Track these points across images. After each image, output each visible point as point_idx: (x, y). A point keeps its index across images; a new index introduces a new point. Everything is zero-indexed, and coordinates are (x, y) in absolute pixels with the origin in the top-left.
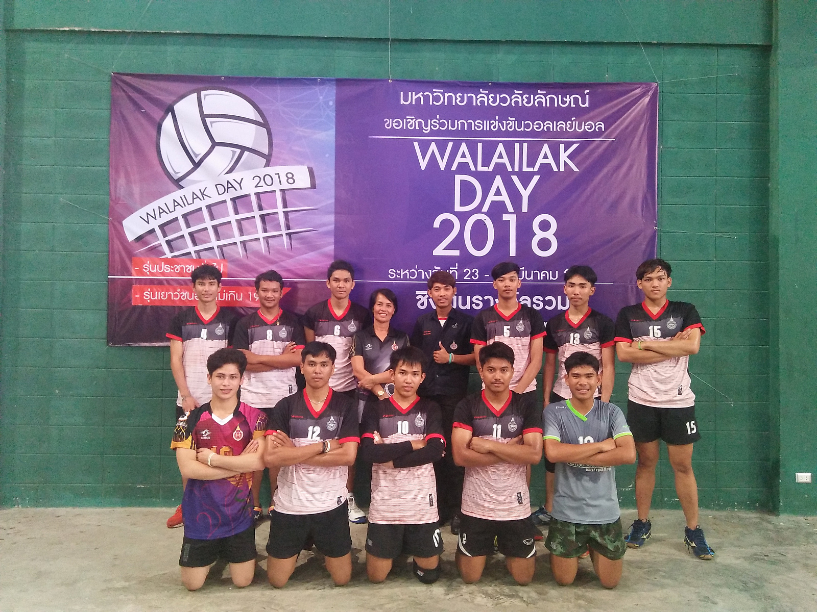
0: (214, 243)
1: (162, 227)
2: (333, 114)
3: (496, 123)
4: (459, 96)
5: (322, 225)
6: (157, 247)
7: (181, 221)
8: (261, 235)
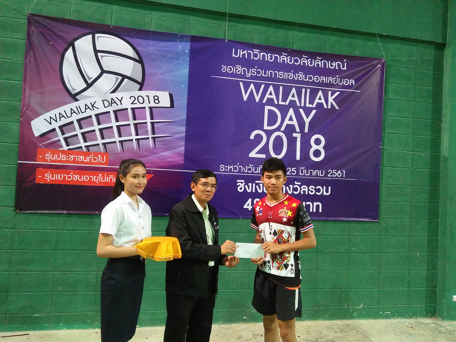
0: (100, 141)
1: (61, 127)
3: (291, 75)
4: (270, 55)
5: (177, 133)
6: (57, 142)
7: (76, 124)
8: (134, 137)
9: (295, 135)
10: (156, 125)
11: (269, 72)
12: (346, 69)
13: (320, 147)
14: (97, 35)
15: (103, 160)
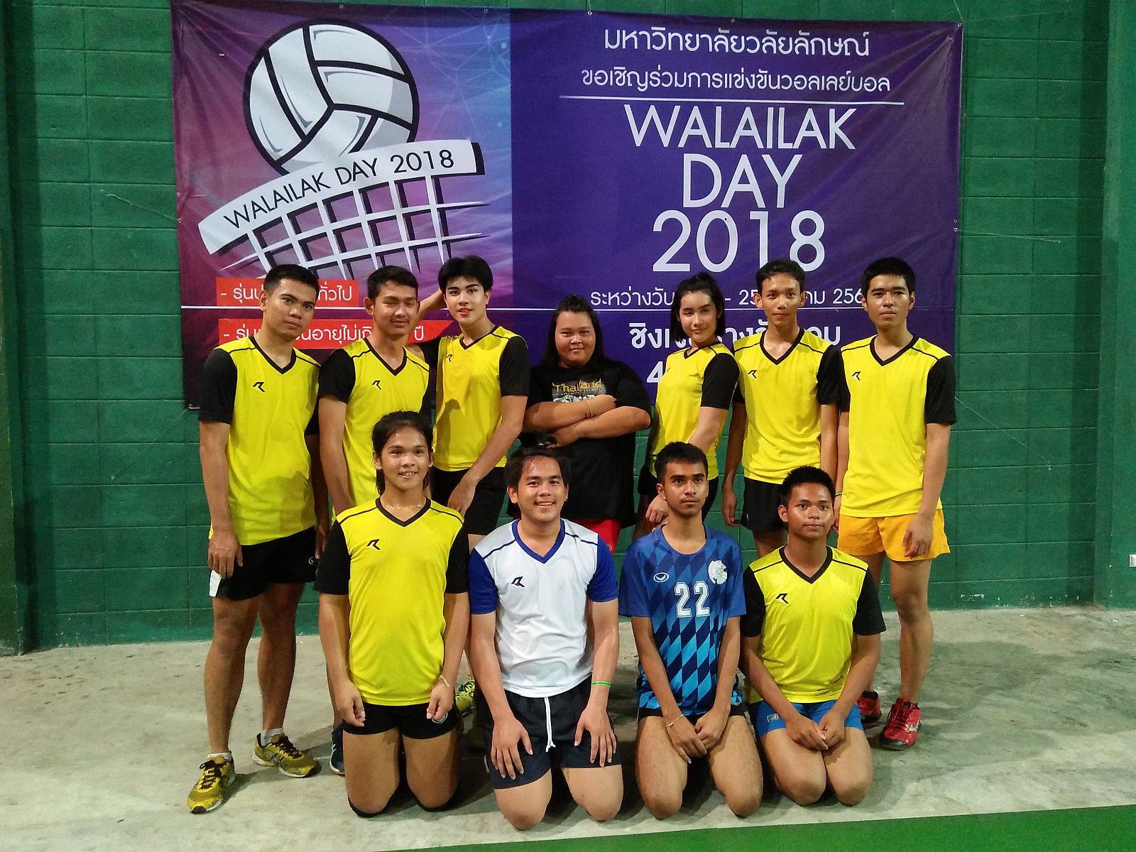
0: (338, 256)
1: (258, 232)
2: (506, 62)
3: (741, 77)
4: (689, 37)
5: (494, 229)
6: (252, 263)
7: (287, 224)
8: (406, 243)
9: (754, 215)
10: (449, 215)
11: (689, 76)
12: (868, 55)
13: (814, 240)
14: (312, 28)
15: (347, 296)
